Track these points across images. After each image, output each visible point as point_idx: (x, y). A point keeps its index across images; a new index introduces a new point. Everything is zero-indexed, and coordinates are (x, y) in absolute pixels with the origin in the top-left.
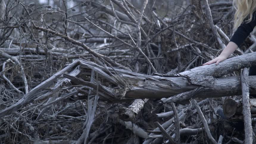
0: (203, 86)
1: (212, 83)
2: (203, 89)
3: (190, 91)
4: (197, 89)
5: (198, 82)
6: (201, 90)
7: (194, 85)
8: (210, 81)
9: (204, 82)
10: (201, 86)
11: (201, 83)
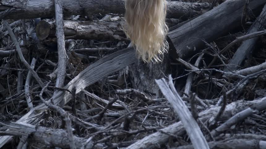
0: (15, 7)
1: (24, 3)
2: (14, 10)
4: (9, 10)
5: (9, 3)
7: (5, 6)
8: (22, 2)
9: (15, 3)
10: (12, 7)
11: (13, 4)
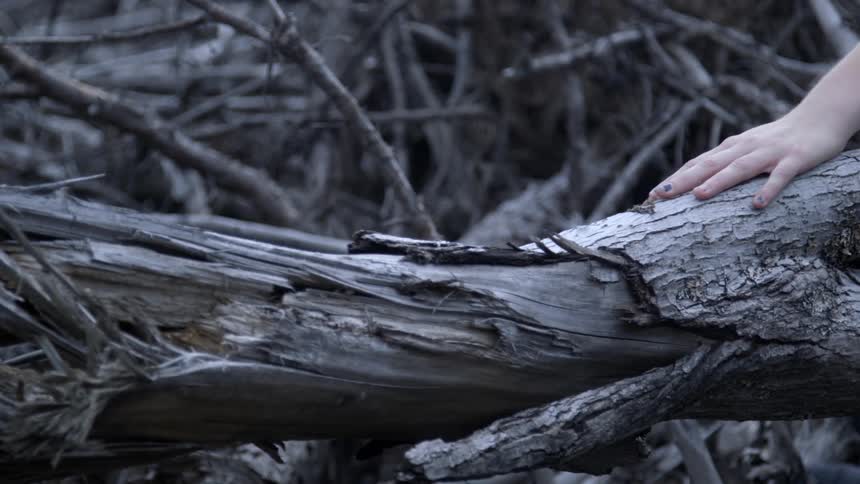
3: (650, 377)
6: (730, 367)
